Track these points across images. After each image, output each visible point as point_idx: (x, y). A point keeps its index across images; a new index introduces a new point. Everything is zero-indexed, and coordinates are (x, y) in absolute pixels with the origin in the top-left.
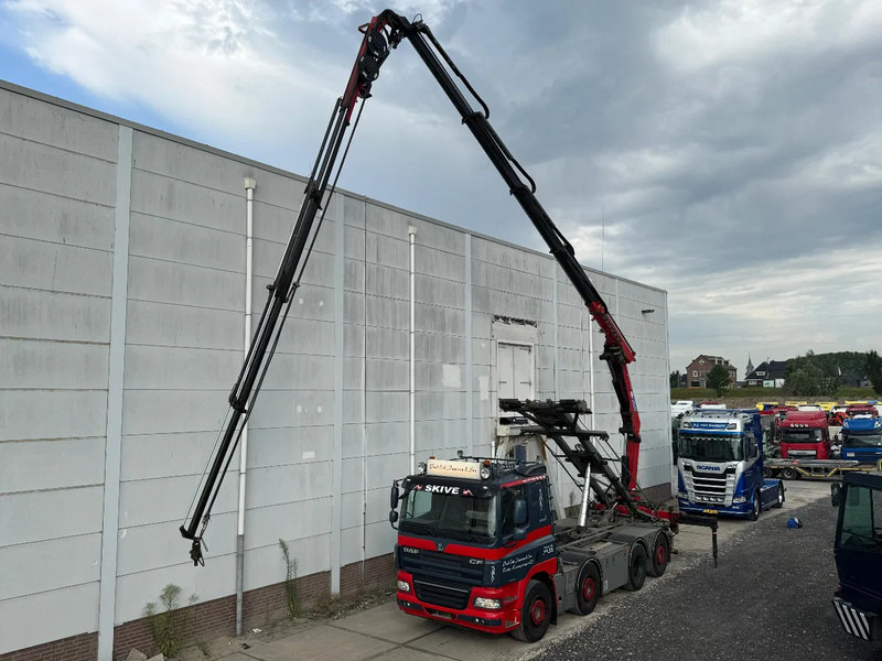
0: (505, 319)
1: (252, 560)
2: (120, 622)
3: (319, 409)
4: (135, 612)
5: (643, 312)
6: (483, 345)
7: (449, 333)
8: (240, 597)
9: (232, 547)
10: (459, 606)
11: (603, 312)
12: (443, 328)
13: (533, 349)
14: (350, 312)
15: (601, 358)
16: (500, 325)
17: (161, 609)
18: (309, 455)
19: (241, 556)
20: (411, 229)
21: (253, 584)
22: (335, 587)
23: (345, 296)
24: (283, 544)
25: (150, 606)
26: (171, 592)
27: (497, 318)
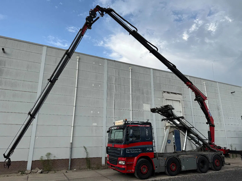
0: (168, 93)
1: (75, 150)
2: (34, 160)
3: (98, 112)
4: (37, 158)
5: (231, 93)
6: (159, 99)
7: (145, 95)
9: (69, 146)
11: (191, 85)
12: (143, 93)
13: (181, 101)
14: (109, 88)
15: (195, 100)
16: (165, 94)
17: (45, 158)
18: (95, 124)
19: (71, 148)
20: (130, 68)
22: (103, 162)
23: (107, 85)
24: (85, 147)
25: (42, 157)
26: (49, 154)
27: (165, 92)
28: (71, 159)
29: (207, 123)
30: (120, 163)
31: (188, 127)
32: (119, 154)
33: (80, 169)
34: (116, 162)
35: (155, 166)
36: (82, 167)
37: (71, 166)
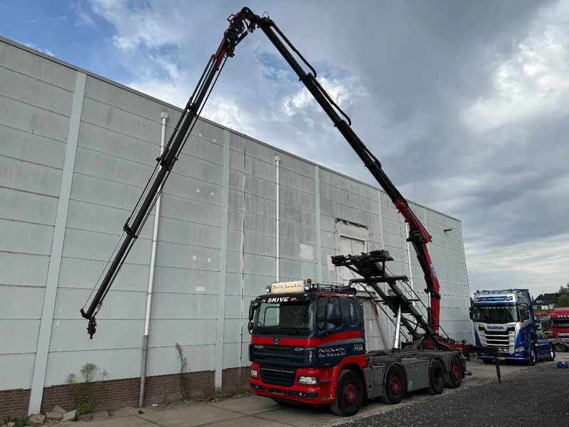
0: (345, 222)
1: (153, 354)
2: (49, 385)
3: (209, 260)
4: (60, 380)
5: (445, 231)
6: (329, 236)
7: (304, 224)
8: (143, 379)
9: (140, 343)
10: (287, 384)
11: (405, 206)
12: (300, 220)
13: (365, 243)
14: (233, 202)
15: (408, 240)
16: (340, 224)
17: (81, 379)
18: (201, 289)
19: (146, 350)
20: (277, 158)
21: (154, 371)
22: (218, 382)
23: (230, 192)
24: (178, 347)
25: (72, 376)
26: (90, 368)
27: (339, 220)
28: (146, 378)
29: (426, 291)
30: (304, 380)
31: (406, 299)
32: (302, 361)
33: (166, 404)
34: (290, 380)
35: (368, 384)
36: (171, 397)
37: (145, 397)
